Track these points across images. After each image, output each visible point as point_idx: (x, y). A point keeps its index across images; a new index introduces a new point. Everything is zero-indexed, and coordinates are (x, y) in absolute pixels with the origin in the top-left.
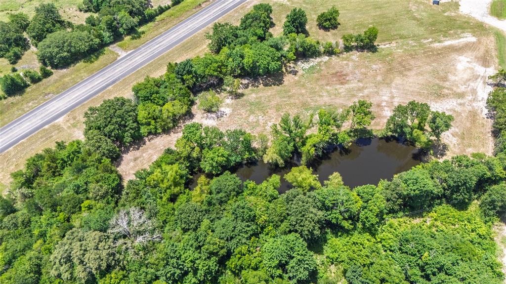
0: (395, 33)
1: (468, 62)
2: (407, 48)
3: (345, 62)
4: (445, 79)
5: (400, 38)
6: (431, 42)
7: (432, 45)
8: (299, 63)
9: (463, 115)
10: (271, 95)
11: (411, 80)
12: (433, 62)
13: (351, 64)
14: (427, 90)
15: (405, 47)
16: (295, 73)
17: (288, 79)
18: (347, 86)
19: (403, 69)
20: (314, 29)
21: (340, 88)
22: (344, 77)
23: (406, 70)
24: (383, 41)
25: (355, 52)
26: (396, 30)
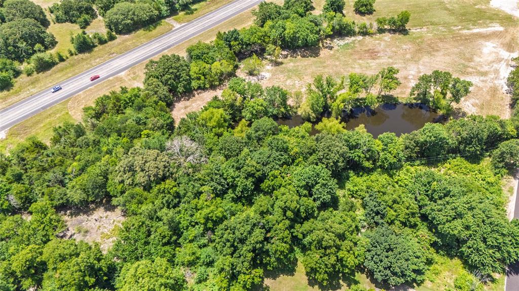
0: (427, 20)
1: (494, 47)
2: (437, 33)
3: (377, 42)
4: (470, 60)
5: (431, 25)
6: (460, 29)
7: (461, 32)
8: (335, 40)
9: (484, 89)
10: (307, 65)
11: (438, 59)
12: (460, 45)
13: (383, 43)
14: (453, 68)
15: (435, 32)
16: (331, 48)
17: (324, 53)
18: (377, 61)
19: (432, 50)
20: (351, 14)
21: (371, 63)
22: (376, 54)
23: (434, 51)
24: (415, 26)
25: (387, 33)
26: (428, 18)
